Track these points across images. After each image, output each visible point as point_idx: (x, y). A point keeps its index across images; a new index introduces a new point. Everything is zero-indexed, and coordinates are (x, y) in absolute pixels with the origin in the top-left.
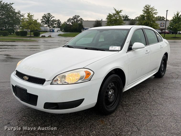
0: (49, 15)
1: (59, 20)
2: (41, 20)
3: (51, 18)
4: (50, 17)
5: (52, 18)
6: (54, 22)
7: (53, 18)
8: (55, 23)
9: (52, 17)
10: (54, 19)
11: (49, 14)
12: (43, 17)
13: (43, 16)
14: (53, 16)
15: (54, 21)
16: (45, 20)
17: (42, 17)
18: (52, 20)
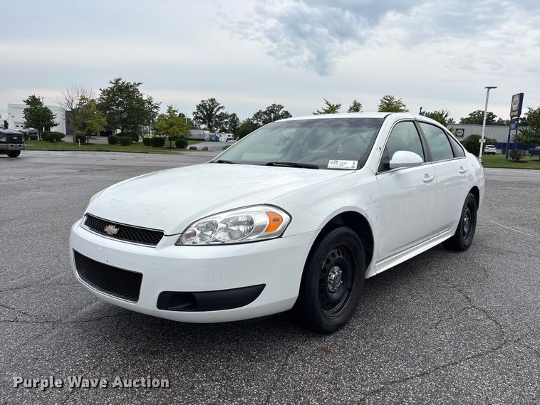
0: (213, 104)
1: (234, 115)
2: (194, 113)
3: (216, 109)
4: (214, 108)
5: (218, 110)
6: (221, 120)
7: (221, 110)
8: (226, 120)
9: (220, 108)
10: (224, 111)
11: (212, 100)
12: (199, 107)
13: (200, 105)
14: (220, 106)
15: (223, 116)
16: (203, 114)
17: (197, 107)
18: (218, 113)
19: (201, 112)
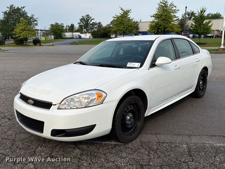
0: (88, 17)
1: (100, 23)
2: (79, 23)
3: (90, 20)
4: (89, 20)
5: (91, 21)
6: (93, 26)
7: (93, 21)
8: (96, 26)
9: (92, 20)
10: (94, 21)
11: (88, 16)
12: (81, 20)
13: (82, 19)
14: (92, 18)
15: (94, 24)
16: (83, 23)
17: (80, 20)
18: (91, 23)
19: (83, 22)
